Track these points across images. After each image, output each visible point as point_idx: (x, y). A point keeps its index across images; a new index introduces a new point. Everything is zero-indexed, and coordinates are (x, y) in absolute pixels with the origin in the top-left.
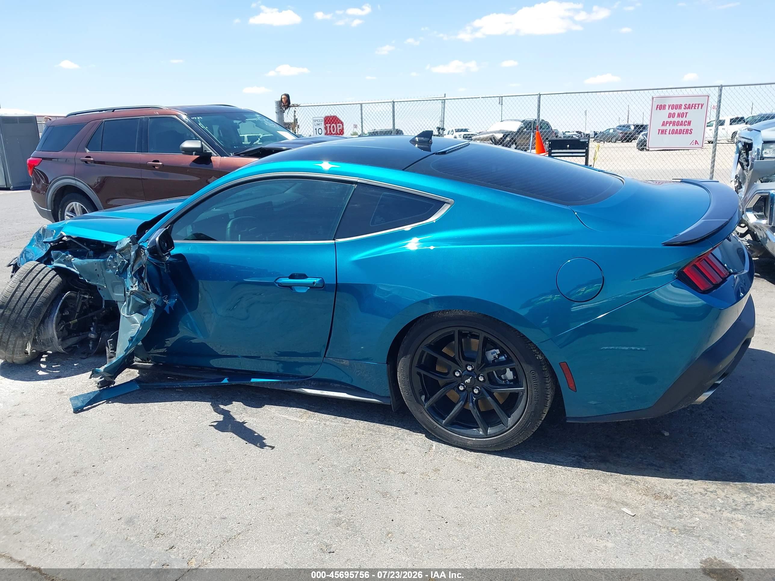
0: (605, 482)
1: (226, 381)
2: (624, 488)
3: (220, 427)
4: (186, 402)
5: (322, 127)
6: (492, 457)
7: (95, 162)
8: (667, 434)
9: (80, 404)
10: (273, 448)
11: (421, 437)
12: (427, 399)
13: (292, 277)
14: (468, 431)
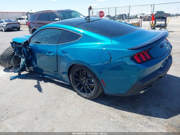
0: (112, 111)
1: (40, 76)
2: (116, 113)
3: (35, 86)
4: (33, 80)
5: (99, 14)
6: (89, 100)
7: (39, 23)
8: (138, 100)
9: (11, 78)
10: (42, 92)
11: (76, 93)
12: (76, 85)
13: (49, 53)
14: (85, 94)
